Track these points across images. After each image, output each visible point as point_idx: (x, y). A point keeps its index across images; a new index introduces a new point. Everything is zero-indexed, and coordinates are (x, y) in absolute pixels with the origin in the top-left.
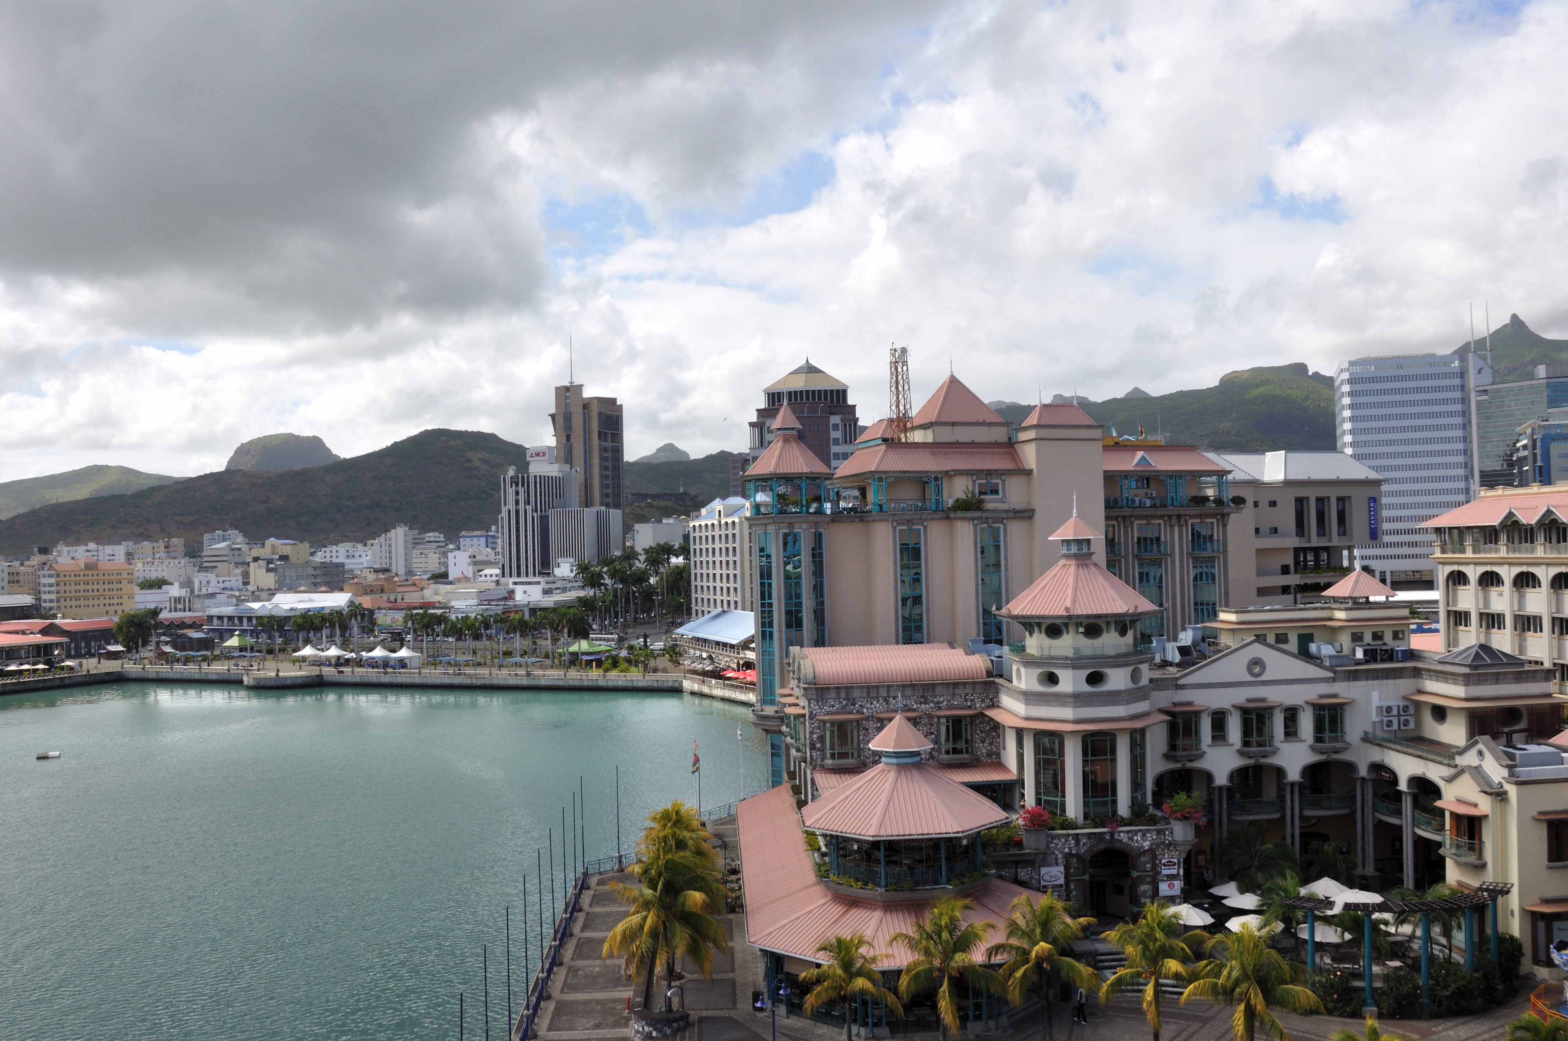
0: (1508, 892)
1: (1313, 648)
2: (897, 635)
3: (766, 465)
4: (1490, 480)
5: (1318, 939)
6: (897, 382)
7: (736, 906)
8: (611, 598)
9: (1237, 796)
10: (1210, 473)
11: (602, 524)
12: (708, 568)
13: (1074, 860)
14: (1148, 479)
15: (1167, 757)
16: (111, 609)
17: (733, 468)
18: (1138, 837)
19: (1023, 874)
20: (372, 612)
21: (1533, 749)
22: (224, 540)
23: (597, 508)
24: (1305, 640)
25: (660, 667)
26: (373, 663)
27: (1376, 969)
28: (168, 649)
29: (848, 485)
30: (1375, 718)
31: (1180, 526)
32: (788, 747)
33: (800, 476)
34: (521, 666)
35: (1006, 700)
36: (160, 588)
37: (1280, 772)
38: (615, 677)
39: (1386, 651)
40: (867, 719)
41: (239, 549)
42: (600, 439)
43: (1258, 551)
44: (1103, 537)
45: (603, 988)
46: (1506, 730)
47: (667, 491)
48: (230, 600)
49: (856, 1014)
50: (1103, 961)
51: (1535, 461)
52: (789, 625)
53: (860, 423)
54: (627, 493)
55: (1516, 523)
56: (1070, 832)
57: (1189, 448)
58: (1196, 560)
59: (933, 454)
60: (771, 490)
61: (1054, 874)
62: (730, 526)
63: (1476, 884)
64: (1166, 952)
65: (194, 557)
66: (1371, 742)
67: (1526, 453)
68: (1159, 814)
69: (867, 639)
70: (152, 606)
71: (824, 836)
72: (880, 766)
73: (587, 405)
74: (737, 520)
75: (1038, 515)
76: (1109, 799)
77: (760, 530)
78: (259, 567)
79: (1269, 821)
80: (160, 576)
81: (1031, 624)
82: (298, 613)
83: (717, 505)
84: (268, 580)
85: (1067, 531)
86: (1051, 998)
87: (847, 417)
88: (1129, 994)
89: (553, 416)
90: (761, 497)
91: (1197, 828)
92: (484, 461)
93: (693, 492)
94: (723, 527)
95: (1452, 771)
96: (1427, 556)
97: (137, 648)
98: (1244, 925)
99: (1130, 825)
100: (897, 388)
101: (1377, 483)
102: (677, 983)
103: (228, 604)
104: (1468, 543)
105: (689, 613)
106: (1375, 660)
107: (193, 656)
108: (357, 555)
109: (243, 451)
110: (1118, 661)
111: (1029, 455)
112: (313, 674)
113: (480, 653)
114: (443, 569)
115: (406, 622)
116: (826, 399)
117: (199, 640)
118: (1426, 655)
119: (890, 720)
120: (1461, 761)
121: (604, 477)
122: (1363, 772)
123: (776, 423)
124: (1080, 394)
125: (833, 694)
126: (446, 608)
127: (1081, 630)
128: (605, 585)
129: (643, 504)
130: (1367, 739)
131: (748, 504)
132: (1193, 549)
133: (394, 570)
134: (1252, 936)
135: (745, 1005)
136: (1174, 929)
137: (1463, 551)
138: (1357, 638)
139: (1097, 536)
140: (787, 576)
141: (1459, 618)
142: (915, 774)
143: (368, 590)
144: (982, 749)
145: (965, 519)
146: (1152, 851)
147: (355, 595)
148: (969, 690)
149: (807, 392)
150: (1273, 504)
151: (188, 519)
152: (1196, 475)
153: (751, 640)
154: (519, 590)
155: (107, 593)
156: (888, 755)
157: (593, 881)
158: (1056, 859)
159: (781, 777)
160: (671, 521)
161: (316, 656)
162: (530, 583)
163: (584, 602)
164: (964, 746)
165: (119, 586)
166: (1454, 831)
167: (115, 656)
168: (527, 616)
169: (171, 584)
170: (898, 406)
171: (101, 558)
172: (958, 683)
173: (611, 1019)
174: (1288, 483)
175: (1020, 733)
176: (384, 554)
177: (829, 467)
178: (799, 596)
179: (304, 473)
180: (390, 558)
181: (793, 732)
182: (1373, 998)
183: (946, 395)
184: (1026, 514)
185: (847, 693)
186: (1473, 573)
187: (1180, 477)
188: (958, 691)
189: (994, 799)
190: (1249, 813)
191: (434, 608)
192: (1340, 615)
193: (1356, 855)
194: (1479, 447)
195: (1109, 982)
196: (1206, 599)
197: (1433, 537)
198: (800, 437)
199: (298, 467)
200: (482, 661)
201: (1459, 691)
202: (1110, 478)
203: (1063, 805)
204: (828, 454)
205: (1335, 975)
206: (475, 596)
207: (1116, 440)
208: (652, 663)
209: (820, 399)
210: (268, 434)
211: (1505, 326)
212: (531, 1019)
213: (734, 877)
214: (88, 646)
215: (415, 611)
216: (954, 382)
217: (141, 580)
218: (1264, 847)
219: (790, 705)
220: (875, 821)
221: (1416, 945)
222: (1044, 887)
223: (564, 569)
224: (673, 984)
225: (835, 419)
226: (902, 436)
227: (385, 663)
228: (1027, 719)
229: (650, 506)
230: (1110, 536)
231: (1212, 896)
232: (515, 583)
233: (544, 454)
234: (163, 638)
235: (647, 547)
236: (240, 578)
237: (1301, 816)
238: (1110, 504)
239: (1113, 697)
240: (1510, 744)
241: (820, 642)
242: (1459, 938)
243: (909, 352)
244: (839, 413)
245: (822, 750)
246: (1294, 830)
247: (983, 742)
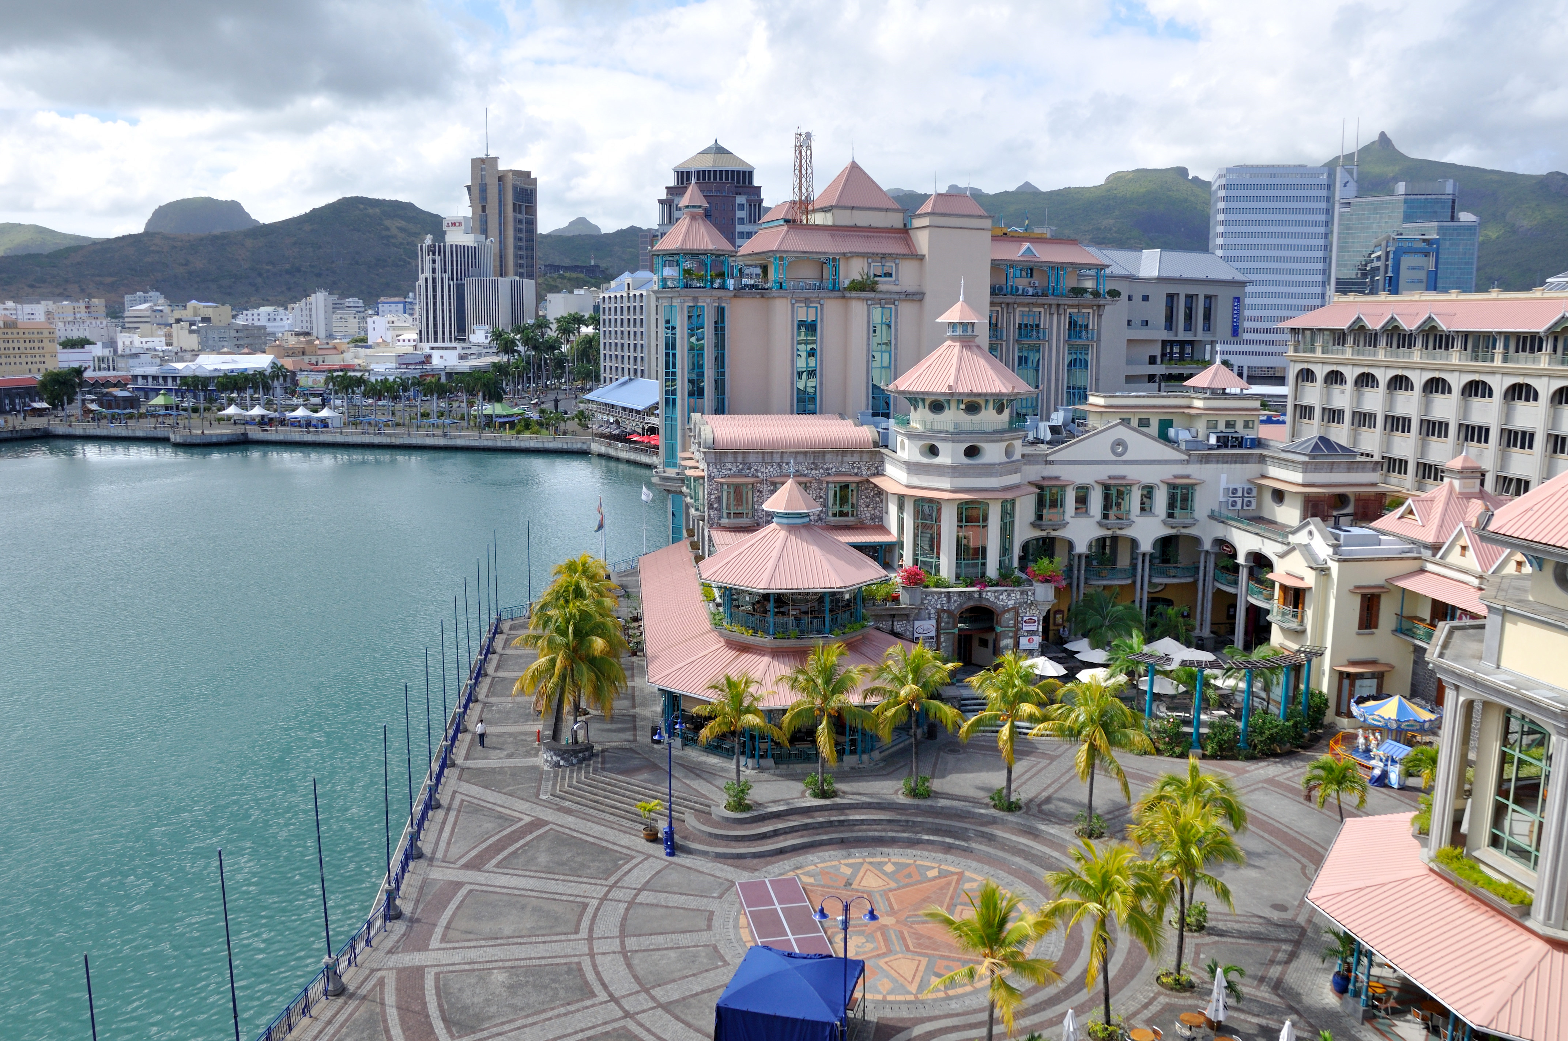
0: (1321, 655)
1: (1172, 432)
2: (792, 406)
3: (673, 241)
4: (1344, 287)
5: (1155, 691)
6: (801, 166)
7: (637, 650)
8: (524, 364)
9: (1095, 563)
10: (1090, 266)
11: (516, 293)
12: (616, 338)
13: (946, 615)
14: (1031, 270)
15: (1034, 525)
16: (34, 368)
17: (642, 243)
18: (1004, 596)
19: (898, 627)
20: (294, 374)
21: (1356, 531)
22: (145, 301)
23: (512, 277)
24: (1165, 425)
25: (570, 430)
26: (296, 423)
27: (1203, 717)
28: (94, 407)
29: (751, 263)
30: (1222, 499)
31: (1059, 315)
32: (688, 506)
33: (705, 253)
34: (438, 427)
35: (890, 469)
36: (83, 347)
37: (1134, 543)
38: (527, 440)
39: (1237, 438)
40: (761, 482)
41: (161, 311)
42: (514, 210)
43: (1129, 341)
44: (987, 321)
45: (515, 722)
46: (1335, 513)
47: (579, 264)
48: (154, 360)
49: (744, 747)
50: (967, 705)
51: (1386, 272)
52: (691, 394)
53: (764, 204)
54: (539, 264)
55: (1363, 328)
56: (943, 590)
57: (1072, 241)
58: (1071, 347)
59: (832, 236)
60: (678, 265)
61: (926, 627)
62: (638, 299)
63: (1295, 647)
64: (1022, 697)
65: (116, 318)
66: (1216, 520)
67: (1379, 264)
68: (1024, 576)
69: (763, 408)
70: (76, 365)
71: (720, 588)
72: (773, 526)
73: (501, 178)
74: (644, 293)
75: (928, 299)
76: (980, 561)
77: (665, 303)
78: (182, 328)
79: (1121, 586)
80: (82, 336)
81: (916, 400)
82: (222, 374)
83: (626, 278)
84: (192, 342)
85: (954, 314)
86: (919, 737)
87: (753, 197)
88: (989, 734)
89: (469, 188)
90: (668, 272)
91: (1057, 590)
92: (401, 229)
93: (603, 265)
94: (632, 299)
95: (1285, 548)
96: (1281, 354)
97: (62, 405)
98: (1093, 676)
99: (997, 585)
100: (800, 171)
101: (1243, 284)
102: (583, 718)
103: (152, 364)
104: (1318, 344)
105: (597, 378)
106: (1226, 446)
107: (119, 414)
108: (278, 318)
109: (162, 213)
110: (995, 435)
111: (923, 241)
112: (239, 432)
113: (398, 414)
114: (363, 333)
115: (327, 383)
116: (733, 179)
117: (125, 399)
118: (1271, 443)
119: (783, 484)
120: (1292, 539)
121: (518, 248)
122: (1207, 546)
123: (684, 201)
124: (973, 185)
125: (730, 458)
126: (366, 371)
127: (963, 406)
128: (519, 352)
129: (555, 275)
130: (1213, 516)
131: (655, 278)
132: (1069, 337)
133: (314, 332)
134: (1098, 686)
135: (644, 738)
136: (1030, 679)
137: (1313, 351)
138: (1212, 426)
139: (981, 320)
140: (692, 348)
141: (1306, 412)
142: (804, 532)
143: (290, 352)
144: (866, 513)
145: (859, 299)
146: (1015, 609)
147: (277, 357)
148: (856, 458)
149: (715, 172)
150: (1146, 298)
151: (109, 280)
152: (1078, 267)
153: (656, 407)
154: (436, 355)
155: (28, 351)
156: (779, 515)
157: (505, 627)
158: (929, 614)
159: (680, 533)
160: (582, 292)
161: (240, 415)
162: (446, 349)
163: (497, 367)
164: (850, 510)
165: (41, 345)
166: (1282, 600)
167: (40, 412)
168: (443, 380)
169: (94, 343)
170: (800, 189)
171: (20, 317)
172: (846, 452)
173: (522, 750)
174: (1161, 280)
175: (901, 499)
176: (304, 318)
177: (734, 245)
178: (701, 367)
179: (224, 236)
180: (311, 322)
181: (692, 493)
182: (1199, 742)
183: (847, 180)
184: (917, 297)
185: (744, 458)
186: (1320, 372)
187: (1062, 268)
188: (846, 459)
189: (876, 559)
190: (1103, 578)
191: (354, 371)
192: (1199, 403)
193: (1195, 619)
194: (1338, 256)
195: (969, 722)
196: (1078, 383)
197: (1288, 337)
198: (707, 215)
199: (217, 231)
200: (401, 421)
201: (1297, 477)
202: (996, 266)
203: (937, 567)
204: (733, 233)
205: (1169, 722)
206: (394, 359)
207: (1005, 231)
208: (562, 426)
209: (727, 179)
210: (186, 197)
211: (1374, 142)
212: (449, 749)
213: (636, 624)
214: (13, 403)
215: (336, 374)
216: (854, 167)
217: (63, 339)
218: (1115, 609)
219: (690, 468)
220: (766, 576)
221: (1239, 698)
222: (918, 638)
223: (479, 335)
224: (579, 719)
225: (741, 200)
226: (804, 217)
227: (308, 423)
228: (908, 487)
229: (562, 277)
230: (994, 321)
231: (1066, 650)
232: (432, 348)
233: (460, 224)
234: (88, 396)
235: (559, 316)
236: (163, 339)
237: (1150, 581)
238: (996, 291)
239: (990, 470)
240: (1337, 526)
241: (720, 409)
242: (1278, 692)
243: (813, 137)
244: (745, 194)
245: (719, 510)
246: (1142, 595)
247: (868, 506)
